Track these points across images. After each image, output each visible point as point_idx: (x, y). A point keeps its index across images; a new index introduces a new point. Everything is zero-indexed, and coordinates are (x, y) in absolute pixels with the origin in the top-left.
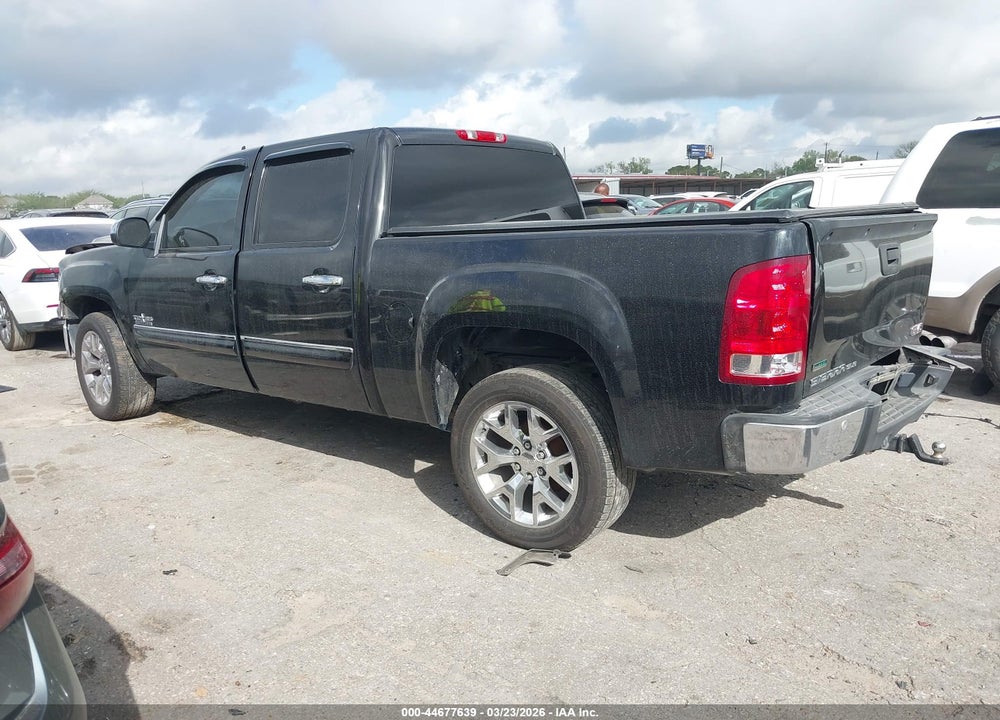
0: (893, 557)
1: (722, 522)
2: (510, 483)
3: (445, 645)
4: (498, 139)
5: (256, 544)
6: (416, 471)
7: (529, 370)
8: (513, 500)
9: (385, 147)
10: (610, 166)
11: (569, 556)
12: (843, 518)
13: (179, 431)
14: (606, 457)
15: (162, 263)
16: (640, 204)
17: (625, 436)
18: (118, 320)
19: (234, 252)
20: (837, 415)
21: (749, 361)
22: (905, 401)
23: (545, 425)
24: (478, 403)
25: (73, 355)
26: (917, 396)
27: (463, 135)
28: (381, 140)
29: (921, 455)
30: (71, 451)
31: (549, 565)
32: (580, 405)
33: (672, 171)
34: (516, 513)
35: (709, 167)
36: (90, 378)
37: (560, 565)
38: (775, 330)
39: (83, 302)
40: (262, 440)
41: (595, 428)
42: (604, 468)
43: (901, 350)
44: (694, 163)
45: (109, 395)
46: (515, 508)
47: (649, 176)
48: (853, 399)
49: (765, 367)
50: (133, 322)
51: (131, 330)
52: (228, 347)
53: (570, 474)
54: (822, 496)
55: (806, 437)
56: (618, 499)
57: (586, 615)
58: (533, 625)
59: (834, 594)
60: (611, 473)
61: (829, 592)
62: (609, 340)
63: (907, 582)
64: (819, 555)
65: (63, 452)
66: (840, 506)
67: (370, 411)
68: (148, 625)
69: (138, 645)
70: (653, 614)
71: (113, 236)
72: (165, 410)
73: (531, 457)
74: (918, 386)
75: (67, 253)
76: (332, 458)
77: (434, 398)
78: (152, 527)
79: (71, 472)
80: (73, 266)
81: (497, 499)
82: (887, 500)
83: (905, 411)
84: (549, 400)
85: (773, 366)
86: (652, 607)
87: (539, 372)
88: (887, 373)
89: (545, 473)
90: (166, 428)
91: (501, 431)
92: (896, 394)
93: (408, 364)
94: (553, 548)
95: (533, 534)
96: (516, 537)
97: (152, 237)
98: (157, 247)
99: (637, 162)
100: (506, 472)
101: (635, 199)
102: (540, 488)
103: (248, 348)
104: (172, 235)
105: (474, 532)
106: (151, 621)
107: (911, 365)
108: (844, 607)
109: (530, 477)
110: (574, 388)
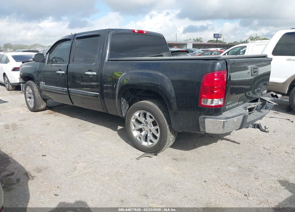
0: (251, 159)
1: (203, 147)
2: (141, 134)
3: (118, 179)
4: (144, 32)
5: (69, 148)
6: (118, 129)
7: (147, 101)
8: (142, 139)
9: (109, 35)
10: (190, 39)
11: (157, 155)
12: (239, 147)
13: (52, 115)
14: (168, 127)
15: (48, 67)
16: (197, 51)
17: (172, 121)
18: (36, 83)
19: (67, 64)
20: (233, 117)
21: (207, 101)
22: (258, 113)
23: (151, 117)
24: (132, 110)
25: (24, 93)
26: (262, 112)
27: (133, 31)
28: (108, 32)
29: (261, 129)
30: (21, 120)
31: (151, 157)
32: (161, 112)
33: (209, 41)
34: (143, 142)
35: (220, 41)
36: (28, 99)
37: (154, 157)
38: (215, 92)
39: (26, 77)
40: (76, 119)
41: (165, 119)
42: (167, 130)
43: (259, 98)
44: (215, 39)
45: (33, 105)
46: (143, 141)
47: (202, 43)
48: (240, 112)
49: (212, 102)
50: (40, 84)
51: (39, 86)
52: (66, 92)
53: (158, 132)
54: (235, 140)
55: (223, 123)
56: (171, 139)
57: (159, 172)
58: (143, 174)
59: (232, 169)
60: (169, 132)
61: (230, 168)
62: (170, 93)
63: (254, 166)
64: (230, 157)
65: (19, 120)
66: (239, 143)
67: (104, 112)
68: (36, 170)
69: (32, 175)
70: (178, 172)
71: (33, 59)
72: (49, 109)
73: (147, 126)
74: (263, 109)
75: (22, 63)
76: (95, 125)
77: (121, 108)
78: (41, 143)
79: (21, 126)
80: (24, 67)
81: (138, 138)
82: (253, 142)
83: (257, 116)
84: (152, 110)
85: (214, 102)
86: (178, 170)
87: (150, 102)
88: (253, 105)
89: (151, 131)
90: (49, 115)
91: (139, 119)
92: (256, 111)
93: (114, 98)
94: (152, 153)
95: (147, 148)
96: (143, 149)
97: (45, 59)
98: (46, 62)
99: (199, 38)
100: (141, 130)
101: (196, 50)
102: (149, 135)
103: (70, 92)
104: (51, 59)
105: (131, 147)
106: (37, 169)
107: (261, 103)
108: (234, 173)
109: (147, 132)
110: (160, 107)
